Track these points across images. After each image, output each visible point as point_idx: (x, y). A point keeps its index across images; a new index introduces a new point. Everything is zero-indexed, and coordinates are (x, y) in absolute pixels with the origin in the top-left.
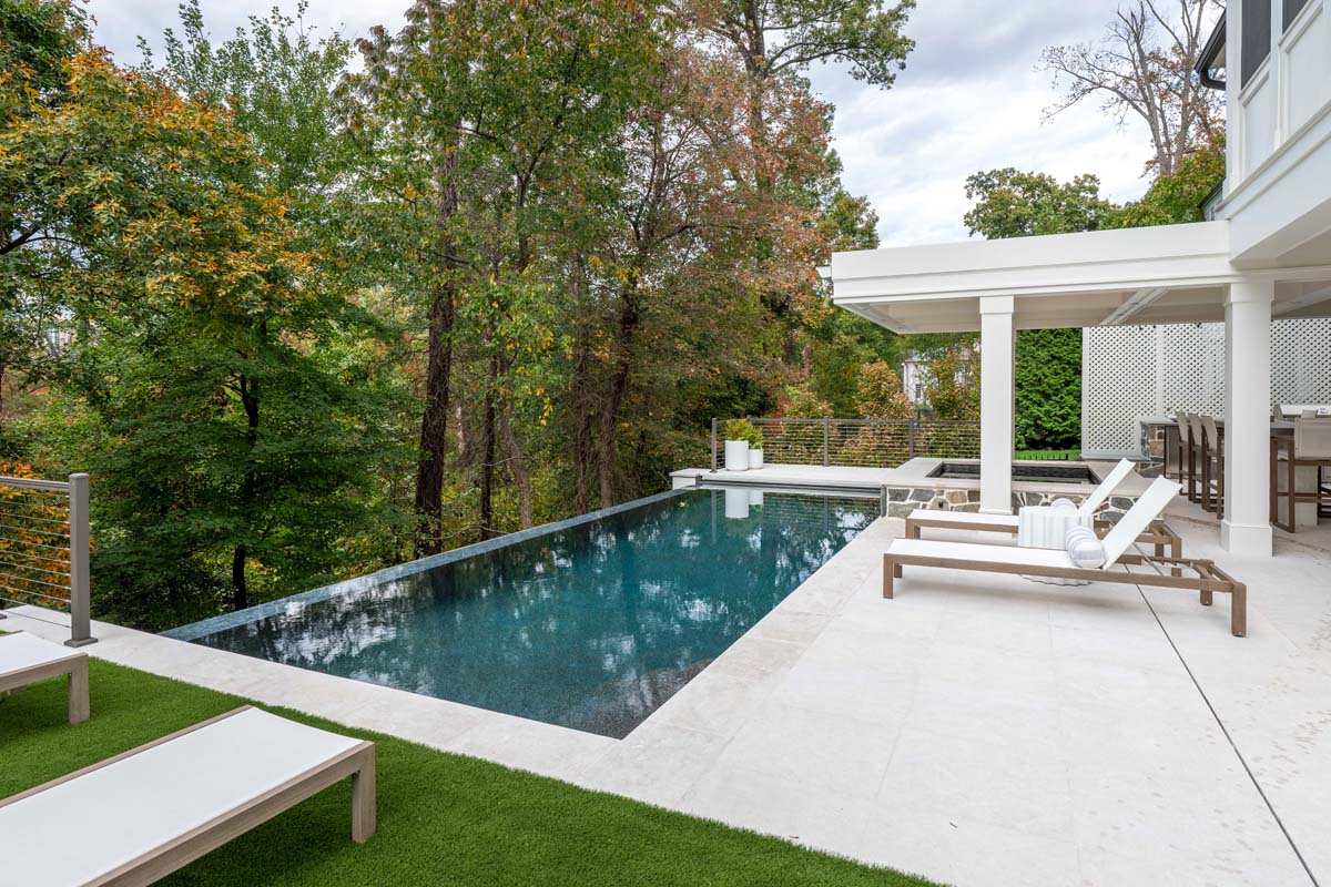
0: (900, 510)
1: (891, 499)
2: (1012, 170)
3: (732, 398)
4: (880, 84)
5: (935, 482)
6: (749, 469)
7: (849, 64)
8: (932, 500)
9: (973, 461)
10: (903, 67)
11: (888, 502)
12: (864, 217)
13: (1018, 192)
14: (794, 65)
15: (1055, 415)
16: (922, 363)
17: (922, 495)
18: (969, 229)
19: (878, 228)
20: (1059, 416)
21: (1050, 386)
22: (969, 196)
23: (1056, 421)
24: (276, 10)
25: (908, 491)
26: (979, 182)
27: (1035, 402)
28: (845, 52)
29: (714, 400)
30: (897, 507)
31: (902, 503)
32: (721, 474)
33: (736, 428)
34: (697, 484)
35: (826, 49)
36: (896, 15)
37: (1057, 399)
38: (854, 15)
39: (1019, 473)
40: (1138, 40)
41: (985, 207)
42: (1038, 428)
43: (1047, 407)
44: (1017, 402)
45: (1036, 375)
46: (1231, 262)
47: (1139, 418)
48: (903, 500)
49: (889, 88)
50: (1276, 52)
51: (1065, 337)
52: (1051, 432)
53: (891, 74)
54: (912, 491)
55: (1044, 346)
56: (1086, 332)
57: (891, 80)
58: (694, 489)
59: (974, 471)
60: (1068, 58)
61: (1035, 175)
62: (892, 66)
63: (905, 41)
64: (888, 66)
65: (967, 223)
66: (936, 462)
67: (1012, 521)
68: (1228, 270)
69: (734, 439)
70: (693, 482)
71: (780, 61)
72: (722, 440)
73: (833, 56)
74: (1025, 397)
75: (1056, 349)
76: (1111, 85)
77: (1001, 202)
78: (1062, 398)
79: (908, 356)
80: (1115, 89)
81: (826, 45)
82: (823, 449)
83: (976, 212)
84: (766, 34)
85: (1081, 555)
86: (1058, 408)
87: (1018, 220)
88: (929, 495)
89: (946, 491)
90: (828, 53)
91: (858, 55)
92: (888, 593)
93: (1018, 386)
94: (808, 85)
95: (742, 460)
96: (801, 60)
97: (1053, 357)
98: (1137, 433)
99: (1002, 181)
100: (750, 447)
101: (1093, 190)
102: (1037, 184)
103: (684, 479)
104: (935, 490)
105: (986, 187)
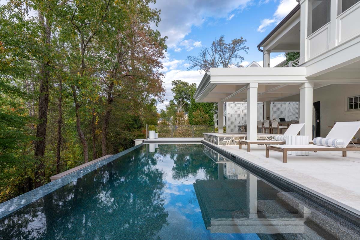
0: (222, 143)
2: (181, 81)
5: (231, 135)
6: (155, 138)
8: (230, 140)
11: (219, 141)
13: (182, 85)
22: (172, 85)
25: (224, 138)
26: (174, 83)
30: (221, 142)
31: (222, 141)
32: (148, 140)
33: (151, 127)
36: (163, 40)
40: (205, 57)
46: (306, 78)
48: (223, 140)
50: (334, 20)
54: (225, 137)
58: (142, 144)
60: (192, 58)
61: (185, 82)
63: (166, 46)
64: (163, 51)
65: (172, 91)
70: (142, 142)
72: (149, 131)
77: (178, 87)
80: (200, 66)
82: (172, 134)
83: (174, 88)
88: (229, 139)
89: (234, 137)
95: (153, 136)
99: (179, 83)
100: (155, 133)
102: (185, 84)
103: (139, 142)
104: (231, 137)
105: (176, 84)
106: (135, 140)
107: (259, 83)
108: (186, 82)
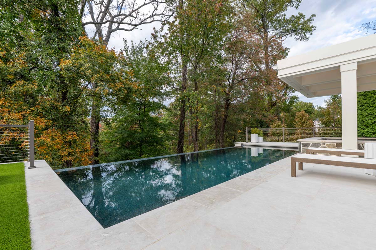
1: (302, 147)
4: (304, 40)
5: (321, 141)
6: (258, 142)
10: (311, 34)
11: (302, 148)
14: (277, 39)
15: (370, 132)
17: (316, 145)
20: (372, 133)
21: (368, 123)
23: (370, 134)
24: (146, 39)
25: (310, 144)
27: (362, 129)
28: (293, 33)
30: (305, 149)
32: (249, 143)
33: (253, 130)
35: (287, 33)
36: (309, 20)
37: (371, 127)
43: (367, 130)
45: (362, 120)
48: (308, 147)
49: (307, 41)
51: (373, 108)
53: (308, 37)
55: (365, 111)
57: (308, 38)
58: (241, 147)
62: (308, 35)
63: (313, 27)
69: (253, 133)
71: (273, 39)
72: (249, 134)
73: (289, 35)
75: (370, 112)
78: (373, 127)
82: (283, 138)
84: (269, 33)
86: (371, 130)
88: (319, 145)
89: (326, 144)
91: (297, 33)
92: (294, 174)
94: (282, 44)
95: (255, 139)
96: (279, 37)
100: (258, 136)
103: (238, 145)
104: (321, 143)
106: (234, 143)
107: (358, 62)
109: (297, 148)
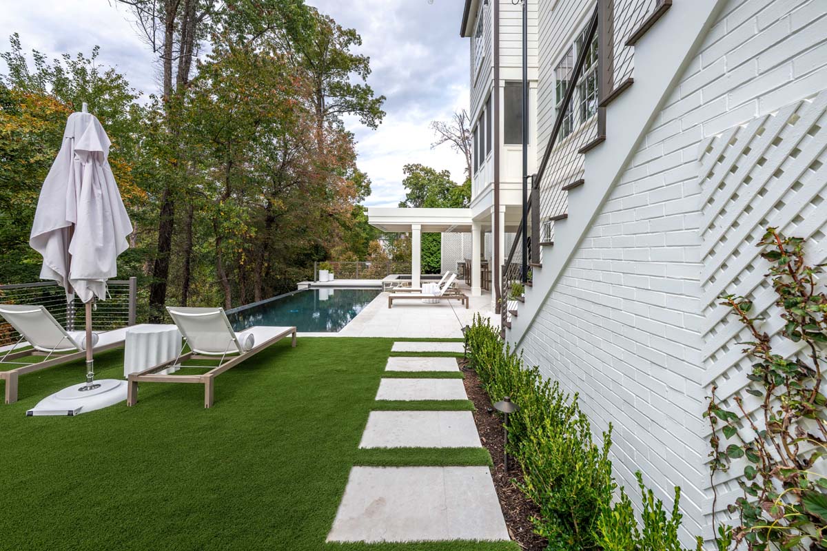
2: (420, 165)
3: (312, 254)
4: (372, 127)
5: (398, 280)
6: (330, 281)
7: (359, 117)
9: (409, 275)
10: (381, 123)
12: (366, 181)
13: (422, 174)
14: (336, 113)
16: (386, 240)
17: (395, 284)
18: (404, 186)
19: (371, 186)
22: (405, 173)
26: (409, 168)
28: (358, 112)
29: (305, 255)
31: (388, 287)
32: (318, 283)
33: (323, 265)
34: (309, 287)
35: (350, 109)
36: (378, 101)
38: (362, 98)
39: (422, 278)
40: (462, 124)
41: (411, 178)
42: (429, 266)
43: (432, 258)
44: (422, 256)
46: (469, 220)
47: (457, 261)
49: (376, 129)
50: (485, 161)
51: (436, 235)
52: (433, 268)
53: (376, 124)
54: (391, 283)
55: (430, 236)
56: (442, 234)
57: (376, 127)
58: (307, 289)
59: (410, 278)
60: (440, 126)
61: (428, 168)
62: (377, 121)
63: (382, 112)
64: (375, 121)
65: (404, 184)
66: (398, 275)
67: (420, 289)
68: (472, 221)
69: (323, 270)
70: (307, 286)
71: (331, 110)
72: (318, 269)
73: (353, 113)
74: (425, 255)
76: (453, 139)
77: (416, 177)
79: (381, 237)
80: (455, 141)
81: (351, 107)
83: (407, 180)
84: (325, 98)
85: (436, 293)
87: (422, 185)
88: (397, 284)
89: (402, 283)
90: (351, 111)
91: (363, 114)
92: (390, 307)
93: (422, 250)
94: (343, 123)
95: (325, 277)
96: (339, 111)
97: (434, 240)
98: (457, 265)
99: (417, 169)
100: (329, 273)
101: (448, 176)
102: (429, 172)
103: (303, 286)
105: (411, 170)
106: (297, 283)
108: (431, 169)
109: (380, 286)
